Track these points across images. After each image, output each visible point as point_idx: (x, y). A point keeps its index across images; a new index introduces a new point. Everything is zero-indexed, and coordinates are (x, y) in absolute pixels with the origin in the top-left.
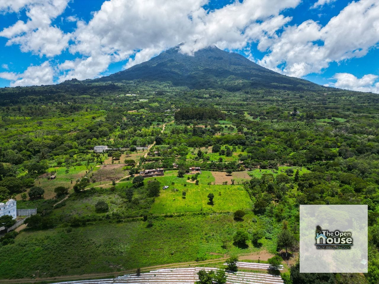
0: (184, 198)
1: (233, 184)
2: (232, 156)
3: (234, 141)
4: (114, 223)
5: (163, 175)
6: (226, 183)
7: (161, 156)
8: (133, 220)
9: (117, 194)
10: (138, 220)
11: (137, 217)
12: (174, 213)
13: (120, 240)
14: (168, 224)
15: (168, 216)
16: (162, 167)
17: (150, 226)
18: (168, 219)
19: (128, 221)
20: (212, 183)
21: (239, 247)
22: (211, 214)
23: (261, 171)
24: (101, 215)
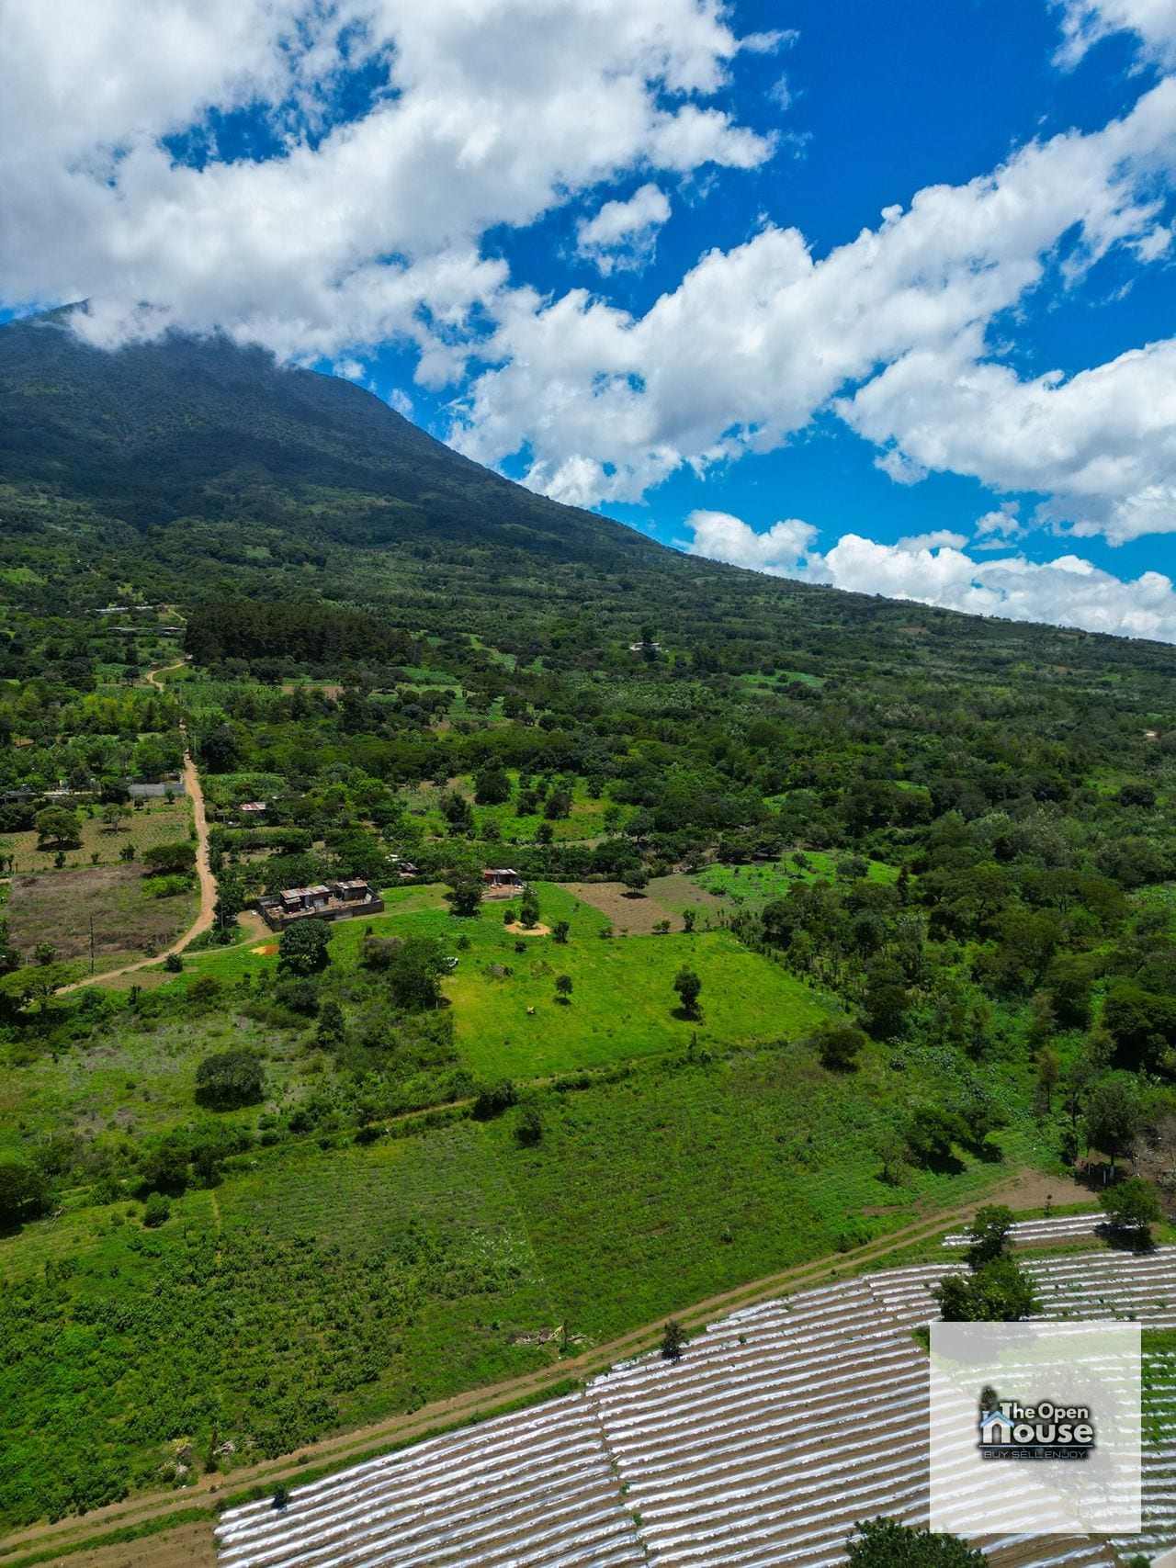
0: (565, 1002)
1: (688, 929)
2: (567, 816)
3: (541, 754)
4: (346, 1146)
5: (377, 907)
6: (666, 925)
7: (283, 825)
8: (430, 1121)
9: (232, 1011)
10: (449, 1116)
11: (434, 1104)
12: (580, 1070)
13: (451, 1220)
14: (597, 1116)
15: (569, 1087)
16: (353, 877)
17: (529, 1137)
18: (574, 1097)
19: (409, 1130)
20: (617, 933)
21: (937, 1171)
22: (727, 1058)
23: (737, 871)
24: (246, 1119)
